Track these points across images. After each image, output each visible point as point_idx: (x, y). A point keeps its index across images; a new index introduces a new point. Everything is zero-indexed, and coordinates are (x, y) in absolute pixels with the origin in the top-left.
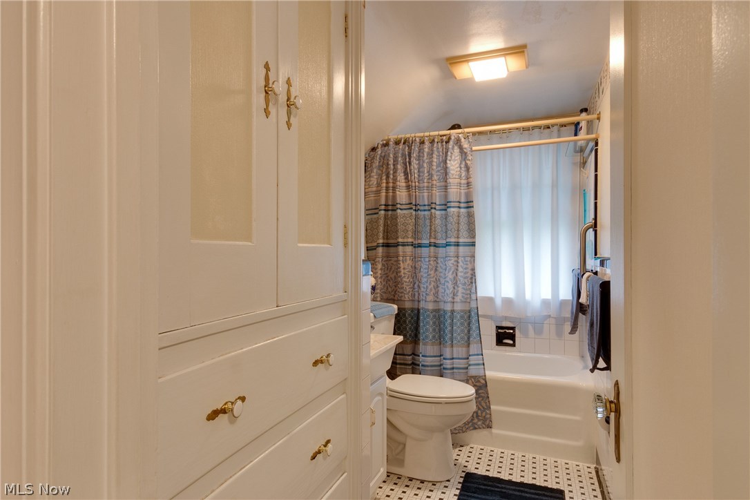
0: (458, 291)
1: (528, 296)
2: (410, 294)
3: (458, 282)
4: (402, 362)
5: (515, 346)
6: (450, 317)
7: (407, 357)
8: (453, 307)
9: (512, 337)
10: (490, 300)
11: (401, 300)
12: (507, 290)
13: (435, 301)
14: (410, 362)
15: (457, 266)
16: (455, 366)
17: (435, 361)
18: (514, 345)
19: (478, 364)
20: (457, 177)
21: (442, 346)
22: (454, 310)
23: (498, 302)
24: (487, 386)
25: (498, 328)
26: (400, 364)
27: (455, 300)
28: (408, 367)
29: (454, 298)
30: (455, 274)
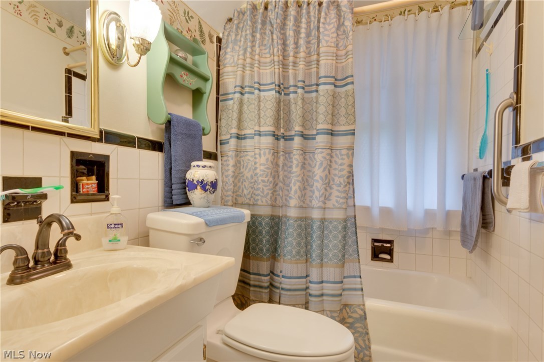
0: (331, 194)
1: (410, 205)
2: (269, 197)
3: (332, 183)
4: (257, 283)
5: (392, 262)
6: (320, 227)
7: (263, 278)
8: (324, 214)
9: (390, 252)
10: (367, 209)
11: (257, 205)
12: (386, 199)
13: (301, 207)
14: (266, 285)
15: (331, 161)
16: (325, 292)
17: (300, 283)
18: (391, 260)
19: (355, 290)
20: (333, 45)
21: (308, 263)
22: (325, 219)
23: (376, 212)
24: (365, 319)
25: (375, 241)
26: (255, 286)
27: (327, 206)
28: (264, 290)
29: (325, 203)
30: (327, 172)
